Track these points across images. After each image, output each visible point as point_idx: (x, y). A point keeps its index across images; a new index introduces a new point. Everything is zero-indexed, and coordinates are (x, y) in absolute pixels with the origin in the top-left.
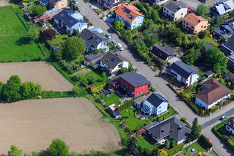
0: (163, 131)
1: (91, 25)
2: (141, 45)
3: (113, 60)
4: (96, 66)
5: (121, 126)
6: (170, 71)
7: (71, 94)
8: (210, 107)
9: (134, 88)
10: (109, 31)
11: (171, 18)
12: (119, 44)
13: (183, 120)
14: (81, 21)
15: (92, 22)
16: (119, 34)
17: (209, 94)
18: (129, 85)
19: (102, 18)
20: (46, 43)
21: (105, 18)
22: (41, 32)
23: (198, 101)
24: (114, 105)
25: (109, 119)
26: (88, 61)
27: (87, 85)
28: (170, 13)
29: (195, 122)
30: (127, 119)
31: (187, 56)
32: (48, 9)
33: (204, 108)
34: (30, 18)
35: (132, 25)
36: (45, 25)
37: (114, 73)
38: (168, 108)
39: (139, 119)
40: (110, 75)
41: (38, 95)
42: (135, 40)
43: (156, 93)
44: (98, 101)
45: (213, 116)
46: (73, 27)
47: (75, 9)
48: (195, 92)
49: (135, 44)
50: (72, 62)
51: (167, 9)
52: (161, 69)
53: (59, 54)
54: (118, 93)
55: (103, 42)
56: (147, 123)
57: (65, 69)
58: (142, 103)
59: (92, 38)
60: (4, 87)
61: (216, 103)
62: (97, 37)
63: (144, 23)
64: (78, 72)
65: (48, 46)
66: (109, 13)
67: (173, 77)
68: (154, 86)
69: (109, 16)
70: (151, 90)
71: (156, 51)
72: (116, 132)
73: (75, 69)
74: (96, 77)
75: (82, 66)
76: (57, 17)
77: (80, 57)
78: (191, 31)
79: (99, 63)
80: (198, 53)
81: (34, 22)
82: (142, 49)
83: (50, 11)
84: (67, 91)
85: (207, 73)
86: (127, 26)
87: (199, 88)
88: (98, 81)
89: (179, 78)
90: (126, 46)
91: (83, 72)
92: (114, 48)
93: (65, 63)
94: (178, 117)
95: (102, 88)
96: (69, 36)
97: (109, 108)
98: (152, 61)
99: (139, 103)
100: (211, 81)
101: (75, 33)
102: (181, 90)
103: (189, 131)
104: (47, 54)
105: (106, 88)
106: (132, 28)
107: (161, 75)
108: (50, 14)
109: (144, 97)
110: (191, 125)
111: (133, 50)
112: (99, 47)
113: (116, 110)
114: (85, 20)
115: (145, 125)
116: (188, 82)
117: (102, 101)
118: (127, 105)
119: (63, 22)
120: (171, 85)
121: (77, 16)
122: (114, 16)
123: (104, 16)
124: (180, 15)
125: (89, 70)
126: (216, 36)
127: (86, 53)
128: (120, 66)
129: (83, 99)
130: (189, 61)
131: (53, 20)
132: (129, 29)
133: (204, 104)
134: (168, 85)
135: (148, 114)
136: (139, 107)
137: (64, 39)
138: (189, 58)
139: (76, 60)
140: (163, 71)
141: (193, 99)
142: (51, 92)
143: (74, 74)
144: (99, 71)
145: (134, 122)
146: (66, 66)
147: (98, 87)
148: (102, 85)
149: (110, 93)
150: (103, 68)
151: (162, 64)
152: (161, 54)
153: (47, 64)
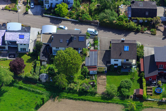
16: (69, 19)
19: (26, 13)
62: (77, 36)
79: (109, 62)
146: (83, 89)
147: (145, 88)
148: (144, 84)
149: (159, 86)
150: (116, 65)
151: (157, 22)
152: (147, 14)
153: (56, 101)
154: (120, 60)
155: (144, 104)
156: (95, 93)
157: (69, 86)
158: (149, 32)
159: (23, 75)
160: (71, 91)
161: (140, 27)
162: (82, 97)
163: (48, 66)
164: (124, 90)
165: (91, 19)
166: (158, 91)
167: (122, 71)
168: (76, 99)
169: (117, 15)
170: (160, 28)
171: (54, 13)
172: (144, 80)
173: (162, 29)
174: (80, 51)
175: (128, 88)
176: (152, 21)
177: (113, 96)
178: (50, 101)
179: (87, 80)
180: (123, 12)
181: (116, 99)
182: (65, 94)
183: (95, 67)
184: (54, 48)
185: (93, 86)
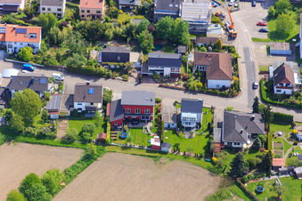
0: (242, 132)
5: (186, 156)
7: (88, 158)
9: (152, 108)
16: (34, 63)
17: (221, 68)
18: (142, 108)
23: (213, 83)
24: (152, 140)
25: (164, 158)
28: (54, 9)
39: (190, 137)
44: (125, 148)
45: (243, 90)
51: (46, 7)
54: (131, 126)
57: (41, 136)
59: (32, 82)
67: (157, 74)
71: (108, 57)
75: (54, 122)
85: (180, 50)
89: (167, 71)
97: (153, 146)
99: (171, 121)
102: (181, 84)
107: (139, 81)
113: (162, 143)
120: (165, 85)
125: (66, 121)
133: (221, 83)
134: (160, 86)
136: (175, 126)
142: (66, 170)
146: (41, 133)
147: (108, 132)
148: (109, 128)
149: (125, 131)
150: (80, 109)
151: (129, 68)
152: (119, 58)
153: (12, 144)
154: (84, 104)
155: (107, 148)
156: (55, 137)
157: (27, 130)
158: (120, 78)
160: (28, 134)
161: (110, 72)
162: (40, 141)
163: (5, 110)
164: (86, 133)
165: (58, 64)
166: (122, 136)
167: (86, 116)
168: (33, 143)
169: (86, 59)
170: (133, 74)
171: (18, 58)
172: (108, 124)
173: (136, 75)
174: (41, 95)
175: (91, 132)
176: (124, 66)
177: (74, 140)
178: (5, 145)
179: (47, 125)
180: (94, 58)
181: (77, 143)
182: (22, 138)
183: (56, 111)
184: (13, 91)
185: (53, 130)
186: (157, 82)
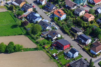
0: (77, 65)
1: (43, 19)
2: (65, 27)
3: (54, 34)
4: (46, 37)
5: (58, 63)
6: (78, 38)
7: (36, 49)
8: (97, 53)
9: (63, 46)
10: (51, 21)
11: (78, 15)
12: (56, 27)
13: (85, 60)
14: (39, 17)
15: (44, 18)
16: (56, 22)
17: (96, 48)
18: (61, 45)
19: (48, 16)
20: (24, 27)
21: (49, 16)
22: (22, 22)
23: (92, 51)
24: (55, 53)
25: (53, 60)
26: (43, 34)
27: (43, 45)
28: (77, 13)
29: (91, 60)
30: (61, 60)
31: (86, 32)
32: (24, 12)
33: (94, 54)
34: (17, 16)
35: (61, 18)
36: (23, 19)
37: (54, 39)
38: (79, 54)
39: (66, 59)
40: (53, 40)
41: (21, 50)
42: (63, 25)
43: (73, 48)
44: (48, 52)
45: (98, 58)
46: (36, 20)
47: (36, 12)
48: (90, 47)
49: (63, 27)
50: (36, 35)
51: (76, 11)
52: (74, 37)
53: (30, 31)
54: (56, 48)
55: (49, 26)
56: (70, 61)
57: (33, 38)
58: (67, 53)
59: (44, 24)
60: (7, 47)
61: (100, 52)
62: (46, 24)
63: (66, 17)
64: (39, 39)
65: (25, 29)
66: (51, 14)
67: (80, 41)
68: (72, 45)
69: (51, 15)
70: (71, 47)
71: (72, 29)
72: (57, 65)
73: (37, 38)
74: (46, 41)
75: (40, 37)
76: (28, 15)
77: (39, 33)
78: (87, 20)
79: (48, 35)
80: (91, 30)
81: (18, 18)
82: (66, 29)
83: (25, 13)
84: (34, 48)
85: (95, 39)
86: (59, 19)
87: (91, 45)
88: (48, 43)
89: (83, 41)
90: (59, 28)
91: (41, 39)
92: (54, 28)
93: (33, 36)
94: (83, 58)
95: (49, 46)
96: (34, 24)
97: (53, 55)
98: (70, 34)
99: (66, 52)
100: (97, 42)
101: (37, 22)
102: (84, 47)
103: (89, 64)
104: (25, 32)
105: (51, 46)
106: (61, 20)
107: (74, 40)
108: (25, 14)
109: (68, 50)
110: (89, 62)
111: (62, 29)
112: (47, 28)
113: (56, 56)
114: (41, 17)
115: (69, 62)
116: (87, 43)
117: (50, 52)
118: (60, 53)
119: (31, 18)
120: (79, 44)
121: (37, 15)
122: (53, 15)
123: (49, 15)
124: (82, 13)
125: (43, 38)
126: (98, 23)
127: (42, 31)
128: (57, 36)
129: (41, 51)
130: (87, 34)
131: (26, 17)
132: (60, 20)
133: (94, 52)
134: (78, 44)
135: (70, 57)
136: (66, 54)
137: (32, 25)
138: (87, 32)
139: (38, 34)
140: (76, 38)
141: (89, 50)
142: (27, 48)
143: (37, 40)
144: (48, 39)
145: (64, 61)
152: (74, 31)
153: (25, 36)
154: (50, 36)
155: (43, 50)
157: (31, 35)
158: (71, 37)
159: (25, 26)
168: (29, 39)
171: (53, 19)
181: (39, 44)
182: (29, 36)
186: (78, 43)
